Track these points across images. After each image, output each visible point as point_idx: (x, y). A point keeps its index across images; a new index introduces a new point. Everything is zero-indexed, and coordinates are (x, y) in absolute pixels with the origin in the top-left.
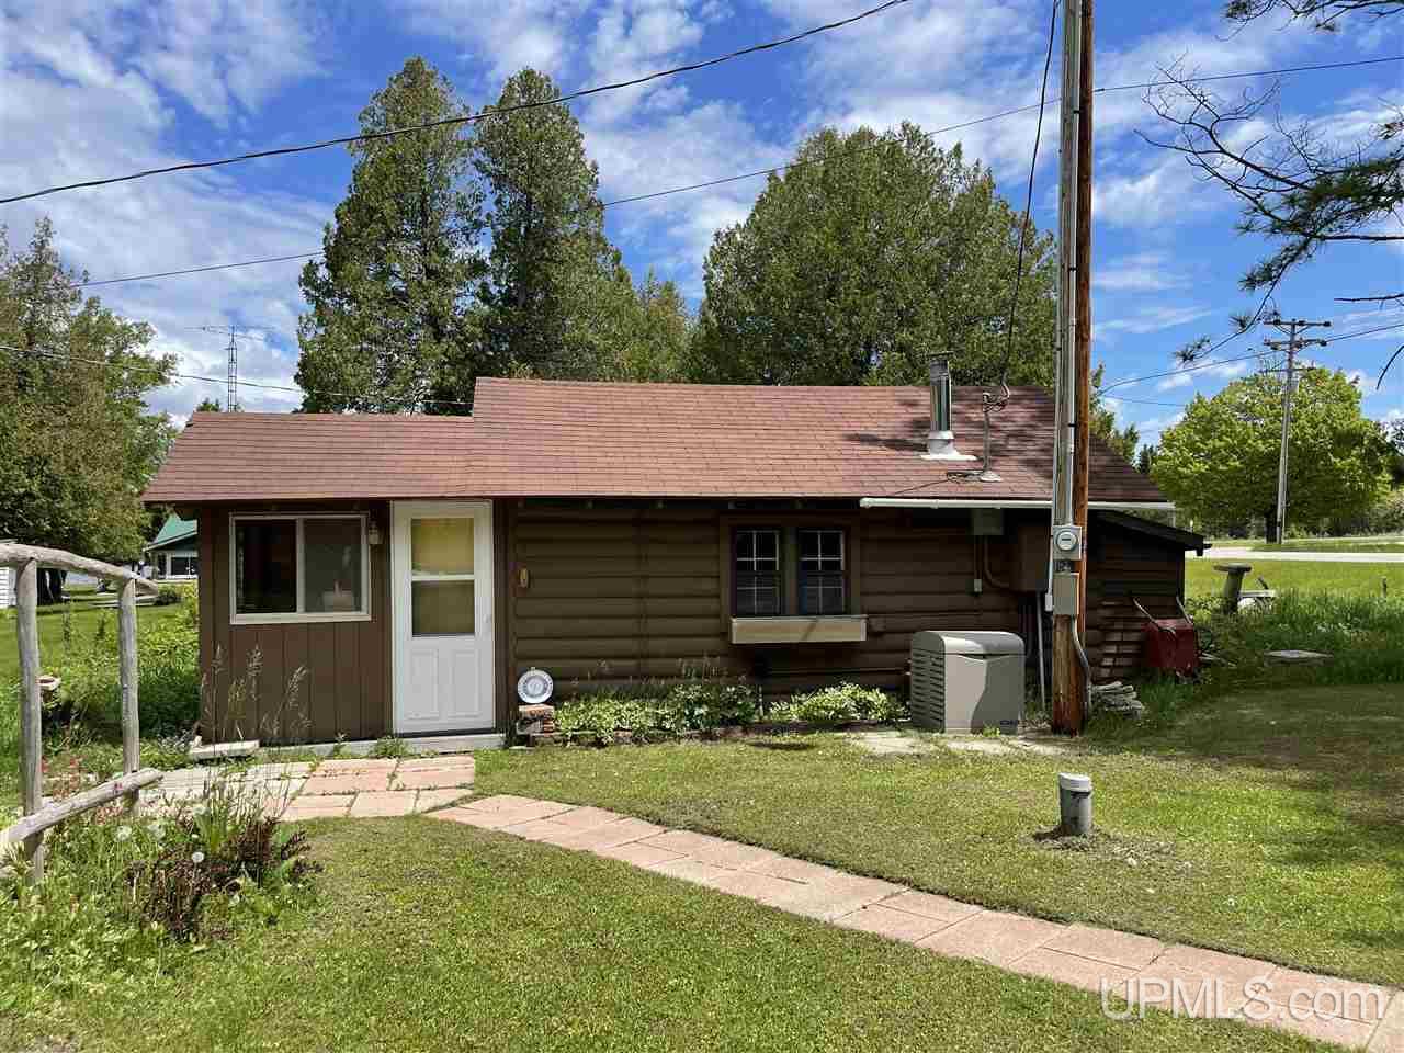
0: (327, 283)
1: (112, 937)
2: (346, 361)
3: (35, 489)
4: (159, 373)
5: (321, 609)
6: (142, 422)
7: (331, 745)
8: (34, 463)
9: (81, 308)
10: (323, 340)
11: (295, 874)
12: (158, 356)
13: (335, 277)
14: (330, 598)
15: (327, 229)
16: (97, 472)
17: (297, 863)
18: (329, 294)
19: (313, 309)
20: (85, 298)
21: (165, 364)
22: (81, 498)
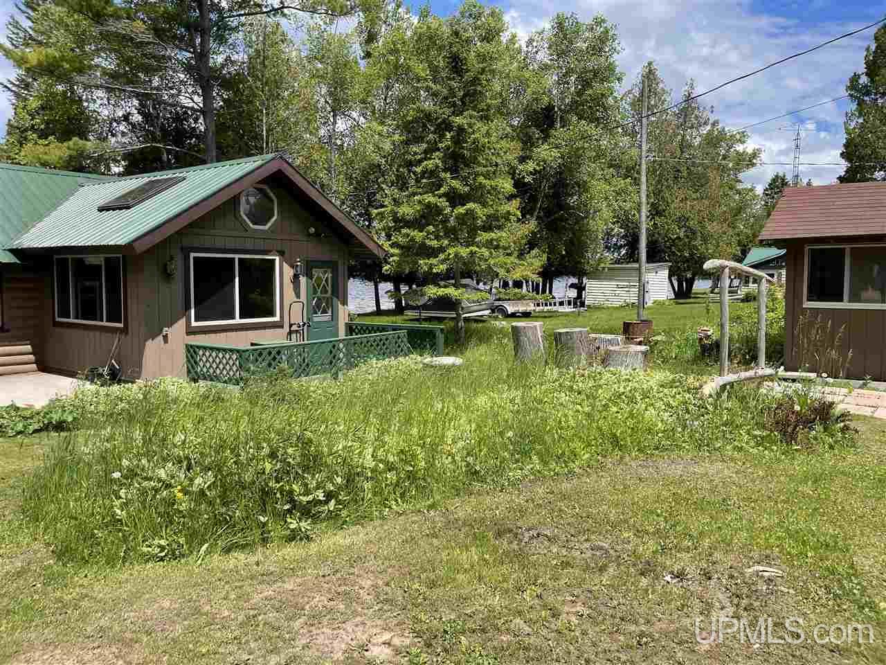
0: (866, 86)
1: (757, 433)
2: (879, 138)
3: (682, 235)
4: (749, 160)
5: (859, 301)
6: (739, 192)
7: (861, 382)
8: (682, 220)
9: (709, 128)
10: (862, 126)
11: (845, 429)
12: (750, 151)
13: (872, 81)
14: (864, 295)
15: (868, 49)
16: (715, 224)
17: (845, 426)
18: (868, 94)
19: (856, 106)
20: (711, 121)
21: (755, 155)
22: (705, 240)
